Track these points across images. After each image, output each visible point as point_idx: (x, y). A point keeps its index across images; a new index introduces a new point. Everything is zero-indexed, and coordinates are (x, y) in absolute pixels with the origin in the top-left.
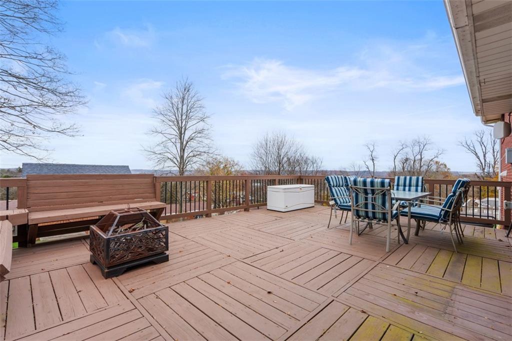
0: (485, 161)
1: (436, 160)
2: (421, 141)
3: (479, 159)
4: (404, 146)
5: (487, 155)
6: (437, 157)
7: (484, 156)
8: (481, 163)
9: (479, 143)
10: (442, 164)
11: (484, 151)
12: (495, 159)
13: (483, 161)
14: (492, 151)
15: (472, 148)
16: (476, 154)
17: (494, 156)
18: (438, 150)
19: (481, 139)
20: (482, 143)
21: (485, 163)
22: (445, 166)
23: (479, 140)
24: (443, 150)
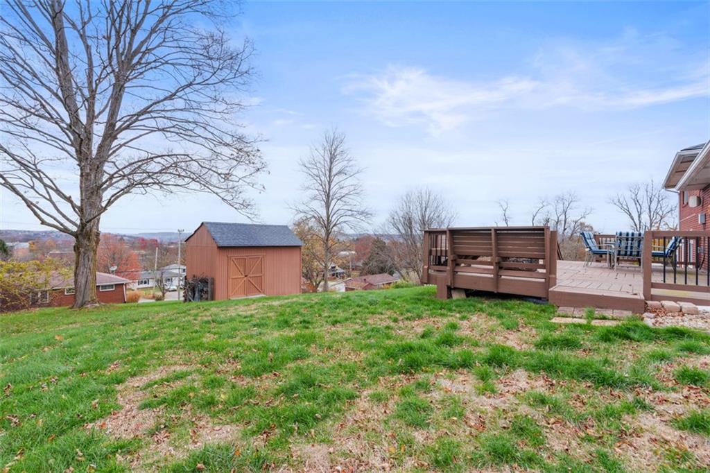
0: (640, 222)
1: (582, 220)
2: (566, 197)
3: (633, 219)
4: (545, 204)
5: (642, 216)
6: (585, 217)
7: (639, 217)
8: (636, 225)
9: (633, 201)
10: (587, 226)
11: (639, 210)
12: (651, 220)
13: (637, 223)
14: (648, 210)
15: (626, 207)
16: (630, 215)
17: (650, 216)
18: (586, 209)
19: (636, 195)
20: (636, 201)
21: (640, 225)
22: (592, 228)
23: (634, 197)
24: (591, 209)
